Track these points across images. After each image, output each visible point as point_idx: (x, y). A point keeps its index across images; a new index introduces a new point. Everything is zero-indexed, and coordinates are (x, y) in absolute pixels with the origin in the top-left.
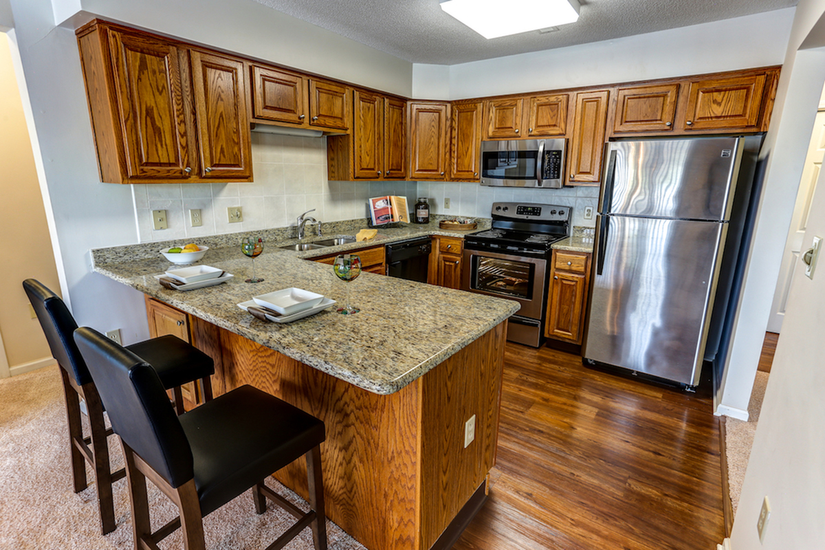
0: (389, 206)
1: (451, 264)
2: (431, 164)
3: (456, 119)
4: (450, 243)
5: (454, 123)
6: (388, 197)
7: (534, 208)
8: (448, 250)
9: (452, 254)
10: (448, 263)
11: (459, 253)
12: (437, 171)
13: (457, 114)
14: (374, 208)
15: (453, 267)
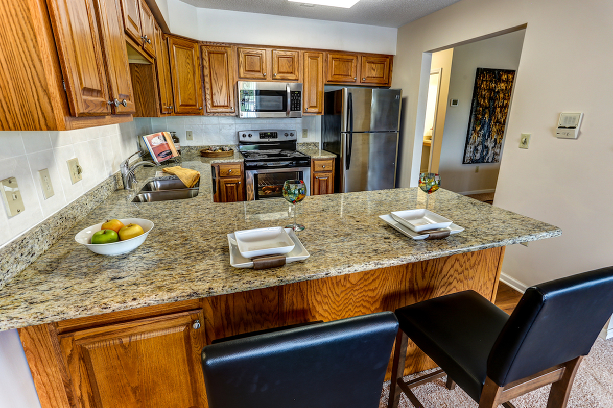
0: (165, 142)
1: (232, 185)
2: (191, 99)
3: (207, 58)
4: (230, 168)
5: (204, 62)
6: (160, 133)
7: (271, 133)
8: (228, 174)
9: (232, 177)
10: (229, 185)
11: (240, 174)
12: (195, 105)
13: (207, 54)
14: (151, 146)
15: (235, 187)
